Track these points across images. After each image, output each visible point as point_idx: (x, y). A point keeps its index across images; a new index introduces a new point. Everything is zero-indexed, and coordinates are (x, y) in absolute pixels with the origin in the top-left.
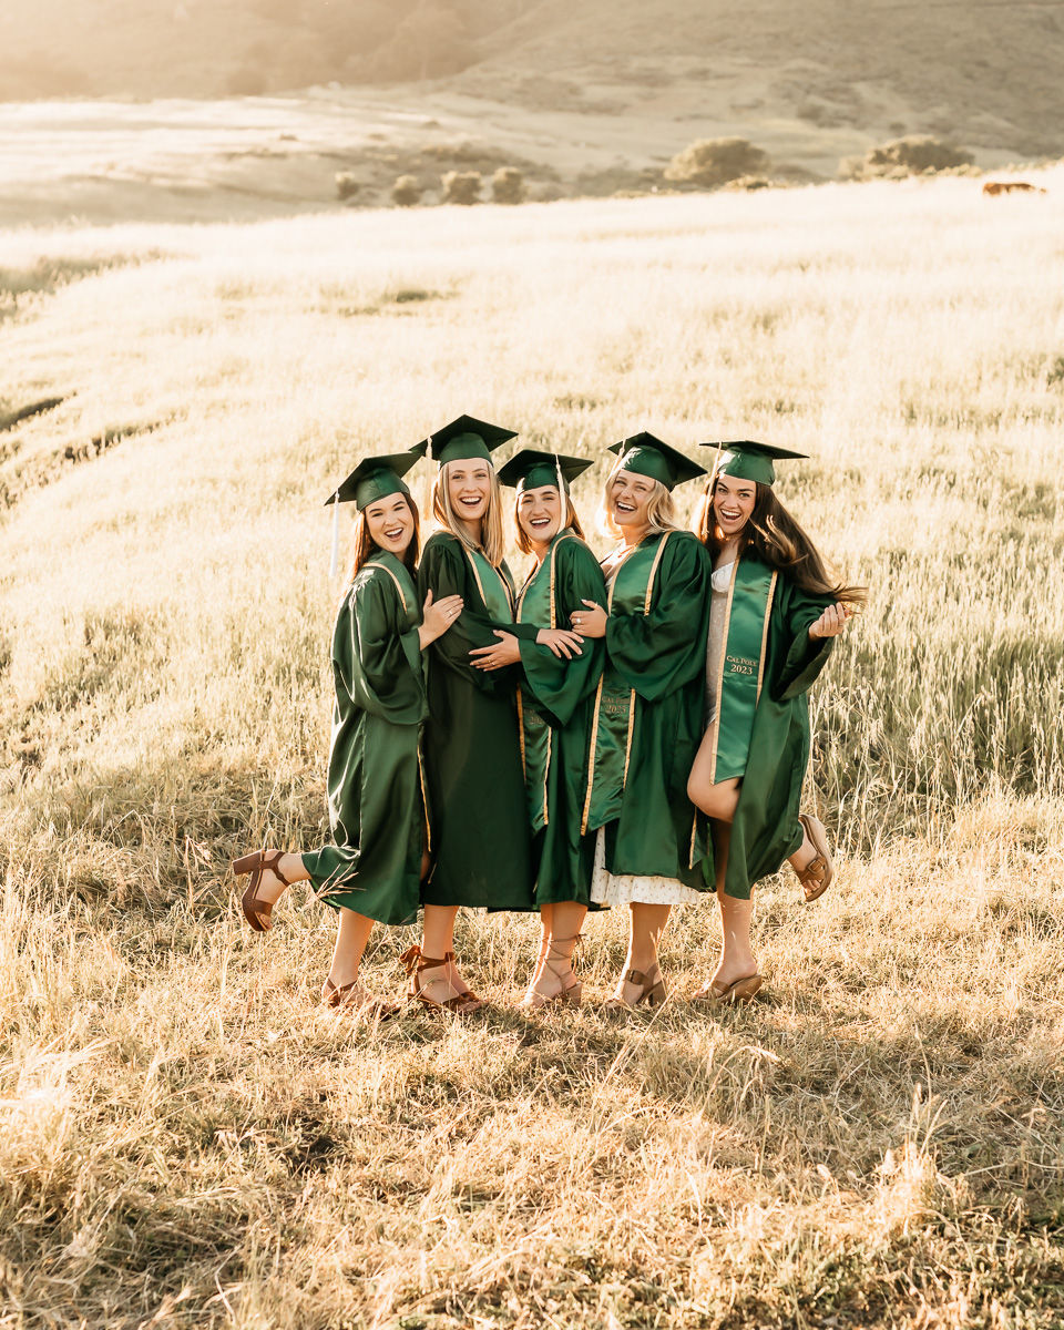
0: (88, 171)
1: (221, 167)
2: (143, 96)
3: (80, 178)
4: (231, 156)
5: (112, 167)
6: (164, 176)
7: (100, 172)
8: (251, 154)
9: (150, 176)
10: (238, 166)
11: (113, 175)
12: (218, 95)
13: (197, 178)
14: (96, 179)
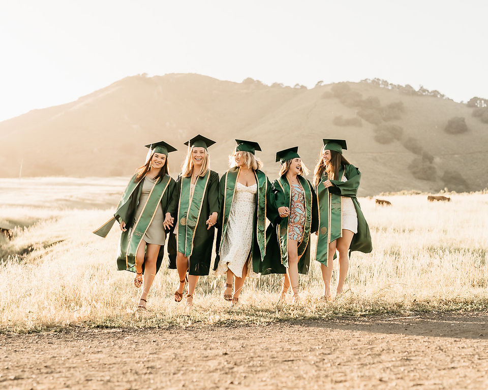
0: (63, 198)
1: (107, 197)
2: (82, 176)
3: (61, 200)
4: (111, 194)
5: (71, 196)
6: (89, 200)
7: (67, 198)
8: (118, 193)
9: (84, 200)
10: (112, 197)
11: (71, 199)
12: (106, 176)
13: (100, 200)
14: (66, 200)
